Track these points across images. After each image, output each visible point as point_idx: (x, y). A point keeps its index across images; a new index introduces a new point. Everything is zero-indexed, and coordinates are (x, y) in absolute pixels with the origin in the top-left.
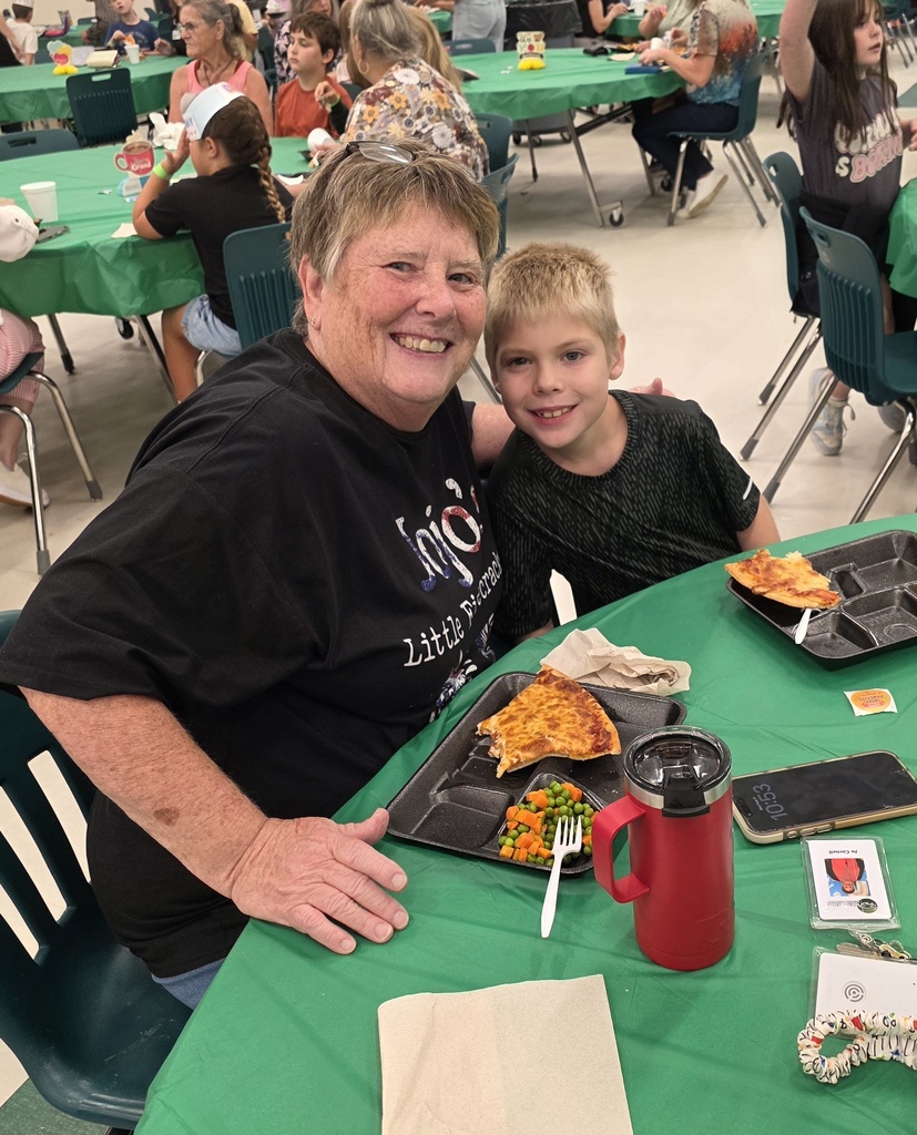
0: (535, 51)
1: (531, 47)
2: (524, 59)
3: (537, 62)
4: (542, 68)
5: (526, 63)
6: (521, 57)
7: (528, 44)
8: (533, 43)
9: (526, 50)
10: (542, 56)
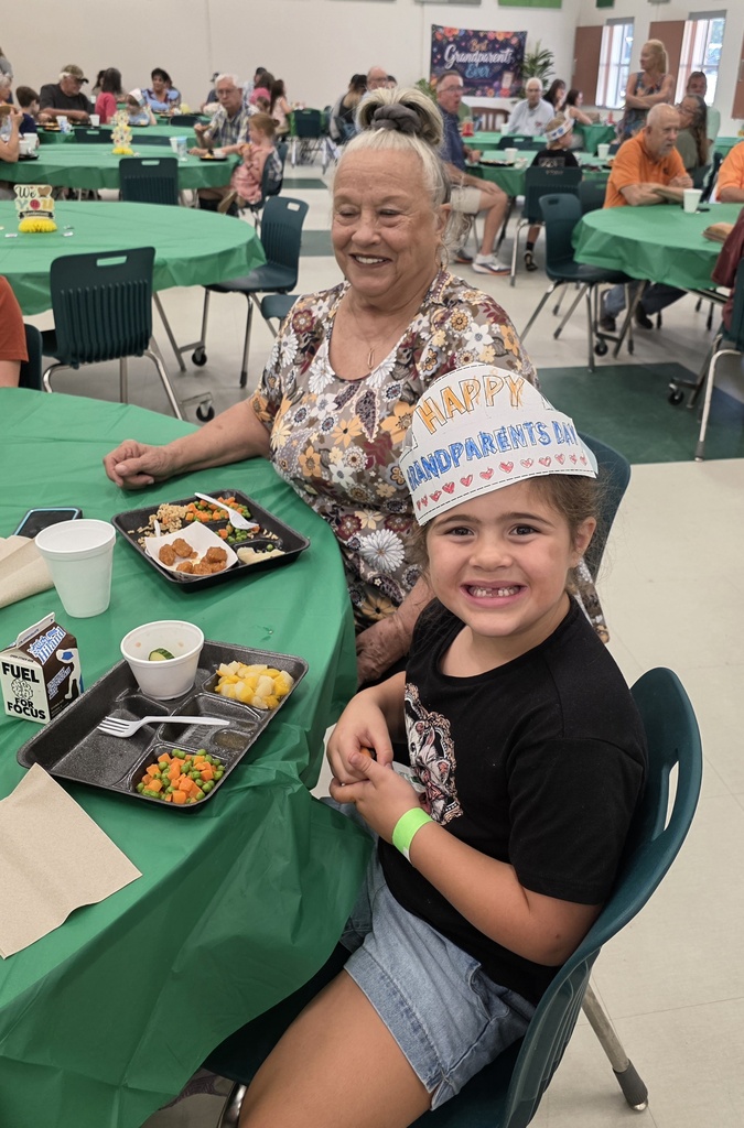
0: (41, 208)
1: (35, 204)
2: (25, 218)
3: (45, 223)
4: (53, 231)
5: (30, 223)
6: (22, 216)
7: (30, 199)
8: (37, 198)
9: (28, 207)
10: (50, 215)
